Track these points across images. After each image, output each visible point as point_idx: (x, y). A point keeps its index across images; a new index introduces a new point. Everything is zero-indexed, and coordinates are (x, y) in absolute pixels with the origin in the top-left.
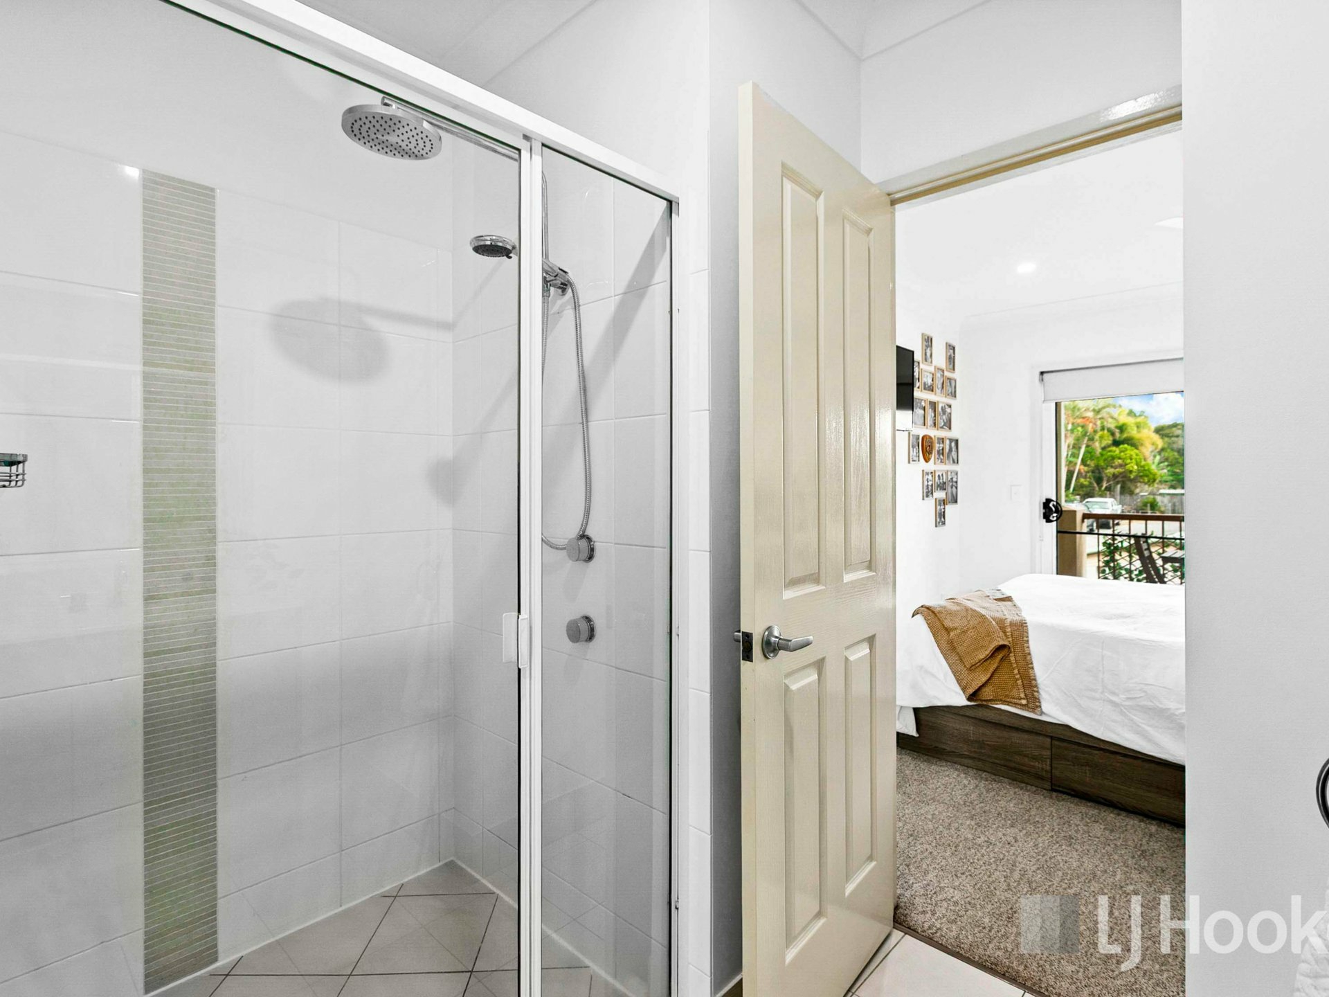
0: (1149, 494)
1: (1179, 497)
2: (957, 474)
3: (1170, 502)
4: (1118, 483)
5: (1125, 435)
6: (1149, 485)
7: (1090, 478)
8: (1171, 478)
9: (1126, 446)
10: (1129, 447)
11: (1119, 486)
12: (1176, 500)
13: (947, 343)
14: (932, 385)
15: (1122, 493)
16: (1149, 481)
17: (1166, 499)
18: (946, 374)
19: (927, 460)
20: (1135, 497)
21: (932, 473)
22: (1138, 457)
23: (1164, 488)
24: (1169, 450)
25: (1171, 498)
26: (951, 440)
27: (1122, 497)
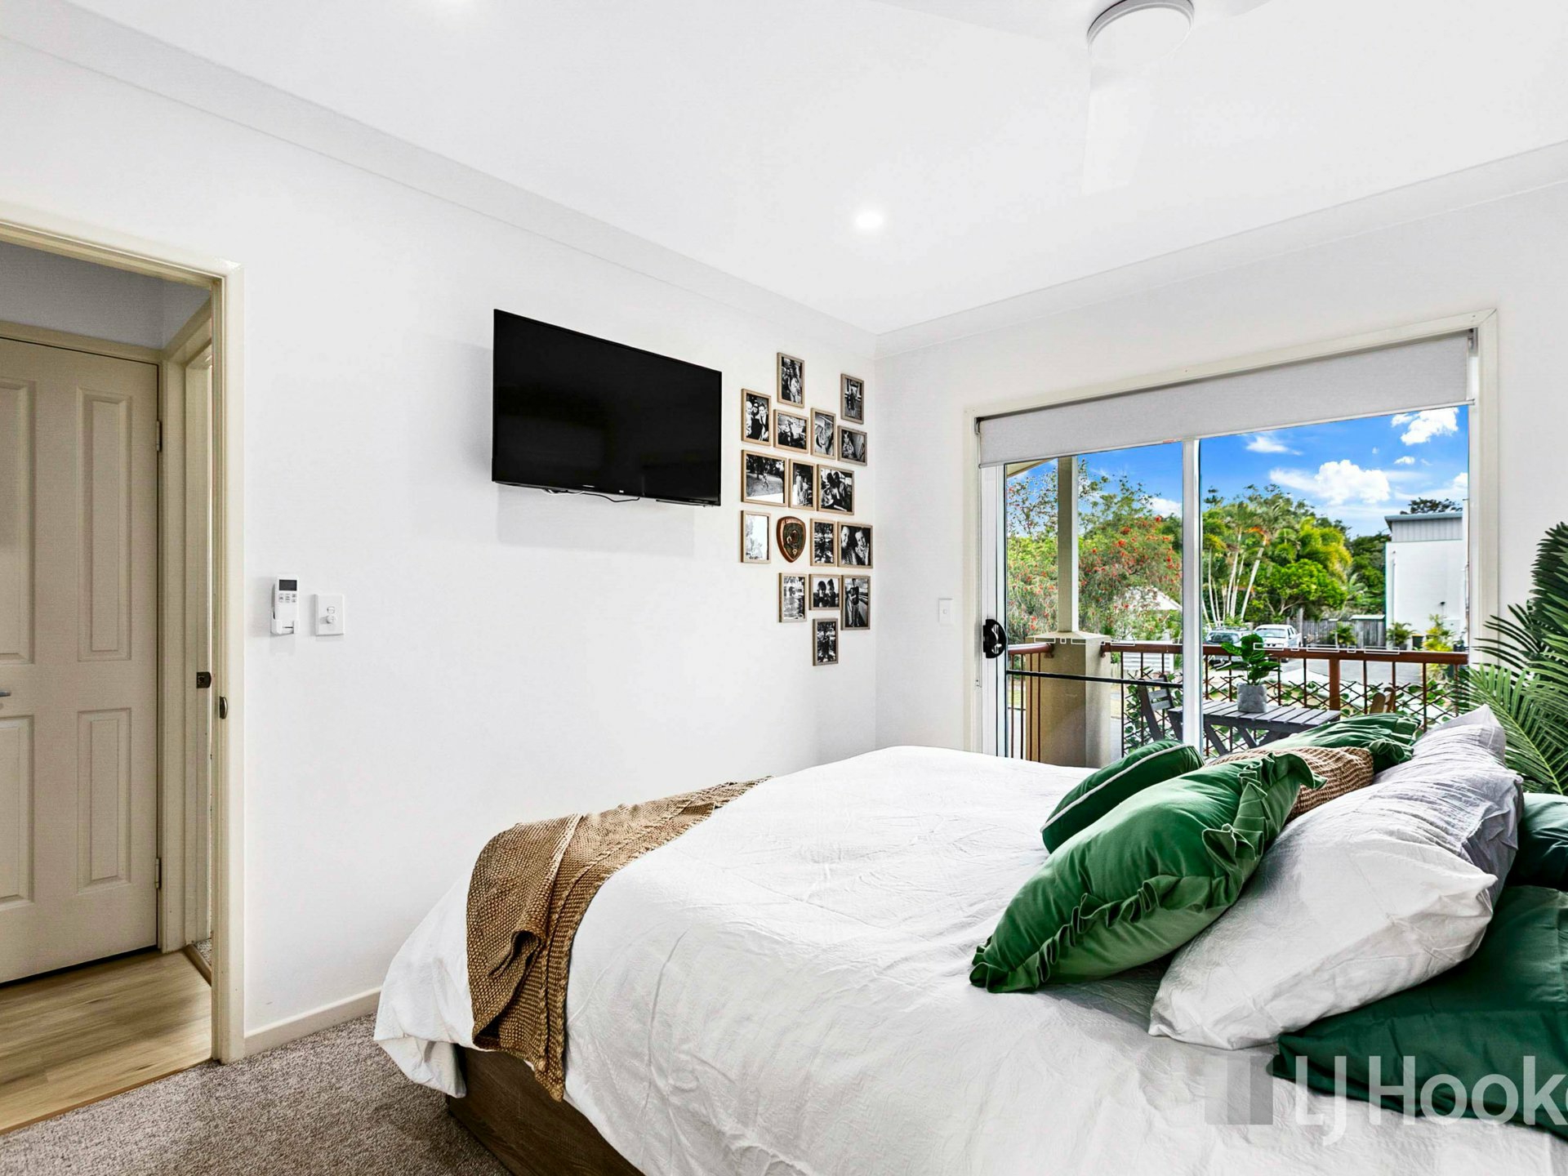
0: (1339, 620)
1: (1372, 623)
2: (868, 582)
3: (1362, 629)
4: (1299, 606)
5: (1308, 550)
6: (1335, 609)
7: (1264, 600)
8: (1369, 600)
9: (1306, 560)
10: (1310, 562)
11: (1301, 611)
12: (1371, 626)
13: (842, 375)
14: (800, 439)
15: (1307, 617)
16: (1335, 603)
17: (1358, 626)
18: (840, 422)
19: (790, 557)
20: (1321, 624)
21: (800, 579)
22: (1321, 574)
23: (1358, 613)
24: (1369, 568)
25: (1365, 623)
26: (853, 530)
27: (1306, 623)
